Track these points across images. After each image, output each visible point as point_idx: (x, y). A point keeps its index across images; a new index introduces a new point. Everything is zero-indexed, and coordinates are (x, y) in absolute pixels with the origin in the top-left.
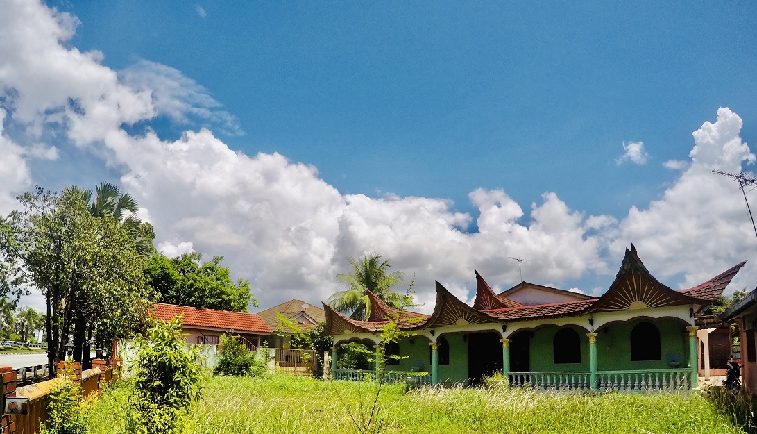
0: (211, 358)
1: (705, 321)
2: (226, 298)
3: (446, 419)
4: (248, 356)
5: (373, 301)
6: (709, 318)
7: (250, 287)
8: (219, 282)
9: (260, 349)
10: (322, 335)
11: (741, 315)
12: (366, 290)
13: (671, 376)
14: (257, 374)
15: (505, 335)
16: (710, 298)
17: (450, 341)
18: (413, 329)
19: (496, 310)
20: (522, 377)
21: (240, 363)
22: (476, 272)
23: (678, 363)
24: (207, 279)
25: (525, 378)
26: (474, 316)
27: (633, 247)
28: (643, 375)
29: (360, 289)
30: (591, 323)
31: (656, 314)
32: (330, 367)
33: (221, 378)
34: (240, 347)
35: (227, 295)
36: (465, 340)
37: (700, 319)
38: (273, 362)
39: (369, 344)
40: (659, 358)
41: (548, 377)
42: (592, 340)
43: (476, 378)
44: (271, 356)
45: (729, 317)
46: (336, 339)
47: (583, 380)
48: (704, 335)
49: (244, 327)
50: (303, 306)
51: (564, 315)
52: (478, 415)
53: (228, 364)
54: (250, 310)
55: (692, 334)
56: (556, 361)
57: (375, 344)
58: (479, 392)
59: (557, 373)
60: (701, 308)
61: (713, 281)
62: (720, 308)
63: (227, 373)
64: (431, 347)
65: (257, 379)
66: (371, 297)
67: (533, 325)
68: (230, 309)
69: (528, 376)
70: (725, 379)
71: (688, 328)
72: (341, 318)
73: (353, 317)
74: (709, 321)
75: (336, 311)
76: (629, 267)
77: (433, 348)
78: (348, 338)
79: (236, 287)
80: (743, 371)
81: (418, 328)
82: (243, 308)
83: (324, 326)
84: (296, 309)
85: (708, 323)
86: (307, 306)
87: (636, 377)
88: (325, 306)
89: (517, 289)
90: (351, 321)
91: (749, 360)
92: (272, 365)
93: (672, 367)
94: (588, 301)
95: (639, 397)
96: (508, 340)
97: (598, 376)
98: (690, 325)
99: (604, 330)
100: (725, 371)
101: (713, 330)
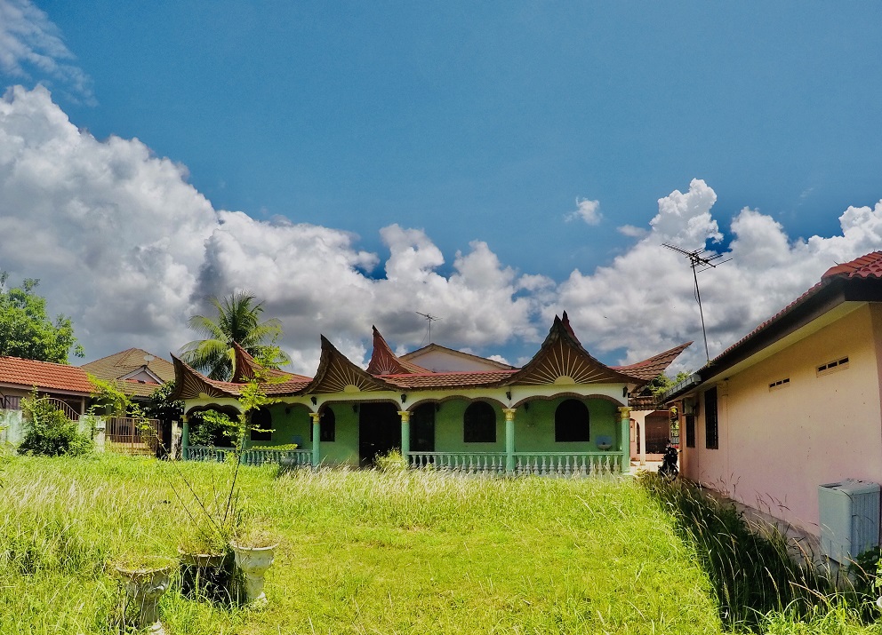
0: (15, 429)
1: (642, 402)
2: (38, 341)
3: (328, 509)
4: (66, 427)
5: (239, 356)
6: (647, 399)
7: (73, 327)
8: (29, 317)
9: (83, 417)
10: (170, 399)
11: (680, 398)
12: (232, 340)
13: (600, 460)
14: (80, 452)
15: (404, 408)
16: (647, 377)
17: (336, 412)
18: (289, 395)
19: (395, 376)
20: (424, 457)
21: (56, 436)
22: (374, 327)
23: (608, 446)
24: (13, 311)
25: (428, 459)
26: (367, 382)
27: (565, 315)
28: (568, 458)
29: (223, 340)
30: (509, 397)
31: (585, 391)
32: (179, 444)
33: (29, 458)
34: (56, 413)
35: (40, 338)
36: (355, 411)
37: (636, 399)
38: (102, 435)
39: (232, 413)
40: (587, 439)
41: (456, 458)
42: (509, 417)
43: (367, 458)
44: (98, 427)
45: (667, 400)
46: (189, 405)
47: (497, 461)
48: (640, 417)
49: (60, 385)
50: (146, 358)
51: (477, 386)
52: (369, 504)
53: (39, 438)
54: (71, 361)
55: (624, 415)
56: (467, 440)
57: (240, 413)
58: (370, 475)
59: (468, 453)
60: (637, 388)
61: (652, 360)
62: (661, 390)
63: (37, 452)
64: (312, 418)
65: (80, 460)
66: (237, 350)
67: (438, 396)
68: (43, 358)
69: (431, 456)
70: (661, 464)
71: (620, 409)
72: (196, 377)
73: (213, 376)
74: (646, 402)
75: (189, 367)
76: (557, 337)
77: (314, 420)
78: (204, 404)
79: (54, 326)
80: (681, 456)
81: (296, 394)
82: (61, 357)
83: (172, 387)
84: (135, 361)
85: (645, 405)
86: (151, 359)
87: (560, 459)
88: (174, 359)
89: (425, 351)
90: (209, 381)
91: (688, 445)
92: (100, 439)
93: (601, 449)
94: (508, 371)
95: (563, 482)
96: (408, 413)
97: (516, 459)
98: (623, 406)
99: (526, 405)
100: (662, 456)
101: (650, 412)
